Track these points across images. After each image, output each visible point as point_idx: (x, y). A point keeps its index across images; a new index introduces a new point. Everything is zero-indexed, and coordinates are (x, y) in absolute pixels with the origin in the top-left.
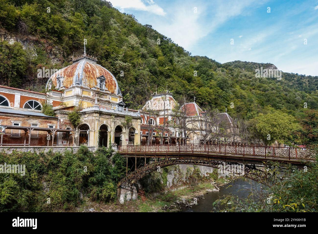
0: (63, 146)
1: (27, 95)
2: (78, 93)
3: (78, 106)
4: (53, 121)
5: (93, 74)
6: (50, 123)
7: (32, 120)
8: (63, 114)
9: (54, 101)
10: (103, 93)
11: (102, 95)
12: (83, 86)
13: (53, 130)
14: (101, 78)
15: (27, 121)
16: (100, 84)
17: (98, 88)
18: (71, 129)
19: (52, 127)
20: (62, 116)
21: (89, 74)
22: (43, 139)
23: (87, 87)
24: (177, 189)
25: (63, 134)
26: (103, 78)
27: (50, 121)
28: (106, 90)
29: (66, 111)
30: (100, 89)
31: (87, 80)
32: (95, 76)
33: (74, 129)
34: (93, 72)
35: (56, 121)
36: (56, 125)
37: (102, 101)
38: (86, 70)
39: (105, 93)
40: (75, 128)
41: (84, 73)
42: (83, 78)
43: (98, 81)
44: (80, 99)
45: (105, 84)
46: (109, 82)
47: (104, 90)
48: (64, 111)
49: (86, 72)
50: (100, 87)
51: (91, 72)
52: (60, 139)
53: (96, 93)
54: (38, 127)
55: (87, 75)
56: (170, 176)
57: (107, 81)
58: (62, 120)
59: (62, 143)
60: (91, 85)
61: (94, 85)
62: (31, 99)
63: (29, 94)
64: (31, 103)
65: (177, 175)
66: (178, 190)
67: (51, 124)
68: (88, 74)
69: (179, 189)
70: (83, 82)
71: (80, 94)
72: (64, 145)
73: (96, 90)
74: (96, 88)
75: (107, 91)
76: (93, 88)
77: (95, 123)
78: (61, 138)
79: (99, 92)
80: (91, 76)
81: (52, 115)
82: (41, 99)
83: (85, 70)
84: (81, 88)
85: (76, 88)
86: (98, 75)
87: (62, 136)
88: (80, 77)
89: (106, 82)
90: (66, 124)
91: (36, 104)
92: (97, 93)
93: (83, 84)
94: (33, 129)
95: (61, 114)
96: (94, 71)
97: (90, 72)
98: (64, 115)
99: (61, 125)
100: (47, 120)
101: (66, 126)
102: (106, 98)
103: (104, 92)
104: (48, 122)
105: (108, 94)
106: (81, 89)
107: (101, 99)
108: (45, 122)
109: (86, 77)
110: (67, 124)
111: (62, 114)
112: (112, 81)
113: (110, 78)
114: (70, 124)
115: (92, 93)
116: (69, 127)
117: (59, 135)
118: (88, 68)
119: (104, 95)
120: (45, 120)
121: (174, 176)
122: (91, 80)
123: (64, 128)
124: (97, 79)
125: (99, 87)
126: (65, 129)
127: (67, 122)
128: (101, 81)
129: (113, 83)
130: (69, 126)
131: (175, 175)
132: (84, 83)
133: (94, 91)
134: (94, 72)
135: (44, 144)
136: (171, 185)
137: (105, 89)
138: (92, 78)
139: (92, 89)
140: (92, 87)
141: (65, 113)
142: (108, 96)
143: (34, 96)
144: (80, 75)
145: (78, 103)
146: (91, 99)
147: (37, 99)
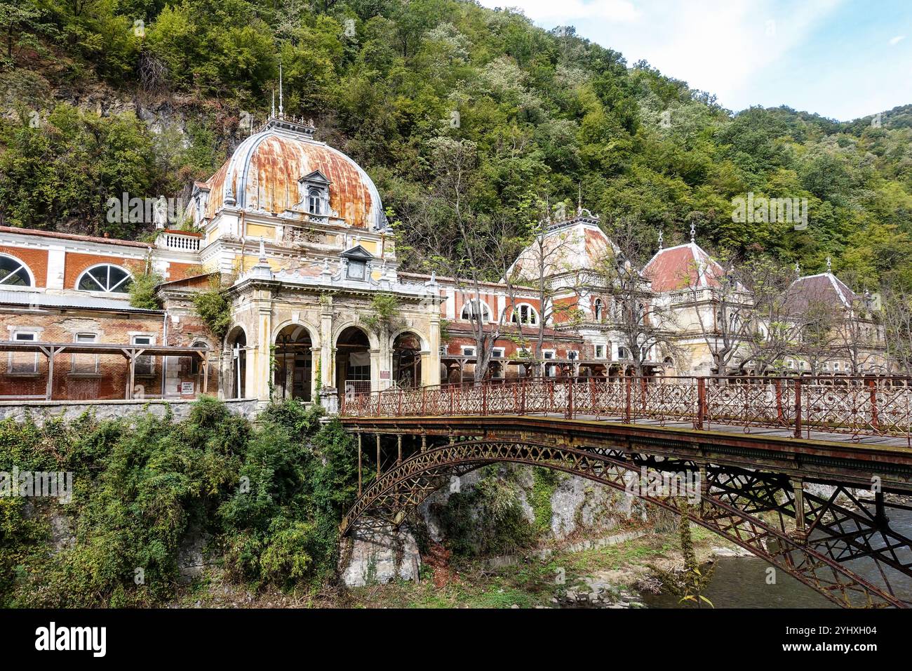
0: (182, 401)
1: (86, 250)
2: (229, 231)
3: (229, 272)
4: (149, 323)
5: (287, 170)
6: (139, 328)
7: (75, 322)
8: (181, 300)
9: (172, 264)
10: (321, 226)
11: (320, 233)
12: (247, 210)
13: (130, 351)
14: (312, 179)
15: (60, 326)
16: (312, 200)
17: (303, 214)
18: (210, 346)
19: (147, 341)
20: (177, 305)
21: (270, 170)
22: (116, 379)
23: (261, 211)
24: (593, 543)
25: (181, 362)
26: (318, 179)
27: (135, 322)
28: (331, 219)
29: (190, 289)
30: (311, 217)
31: (262, 190)
32: (295, 176)
33: (220, 345)
34: (286, 163)
35: (159, 322)
36: (156, 334)
37: (318, 251)
38: (261, 161)
39: (326, 227)
40: (222, 341)
41: (253, 169)
42: (250, 183)
43: (303, 190)
44: (238, 251)
45: (327, 197)
46: (343, 191)
47: (323, 217)
48: (184, 289)
49: (261, 165)
50: (312, 208)
51: (281, 165)
52: (172, 377)
53: (294, 228)
54: (95, 342)
55: (263, 175)
56: (566, 497)
57: (336, 190)
58: (175, 319)
59: (179, 389)
60: (279, 204)
61: (291, 205)
62: (98, 263)
63: (93, 248)
64: (100, 273)
65: (596, 494)
66: (597, 547)
67: (139, 333)
68: (266, 171)
69: (602, 542)
70: (249, 196)
71: (236, 235)
72: (183, 397)
73: (297, 217)
74: (293, 212)
75: (336, 219)
76: (286, 213)
77: (256, 322)
78: (176, 375)
79: (303, 224)
80: (280, 176)
81: (146, 304)
82: (130, 261)
83: (259, 159)
84: (242, 215)
85: (223, 216)
86: (305, 171)
87: (179, 368)
88: (239, 183)
89: (331, 193)
90: (189, 330)
91: (117, 275)
92: (298, 229)
93: (248, 203)
94: (62, 348)
95: (172, 299)
96: (290, 161)
97: (274, 163)
98: (183, 303)
99: (173, 335)
100: (128, 322)
101: (191, 338)
102: (333, 242)
103: (325, 222)
104: (129, 327)
105: (338, 228)
106: (240, 217)
107: (313, 245)
108: (121, 325)
109: (260, 179)
110: (195, 329)
111: (175, 300)
112: (355, 187)
113: (348, 178)
114: (204, 329)
115: (279, 230)
116: (202, 340)
117: (169, 364)
118: (271, 152)
119: (324, 234)
120: (121, 321)
121: (582, 498)
122: (279, 190)
123: (186, 343)
124: (301, 183)
125: (305, 207)
126: (186, 345)
127: (194, 324)
128: (314, 190)
129: (360, 192)
130: (200, 336)
131: (586, 494)
132: (254, 198)
133: (288, 221)
134: (292, 163)
135: (118, 395)
136: (571, 527)
137: (330, 214)
138: (281, 183)
139: (280, 215)
140: (283, 212)
141: (183, 295)
142: (340, 237)
143: (110, 252)
144: (240, 175)
145: (230, 261)
146: (276, 247)
147: (120, 261)
